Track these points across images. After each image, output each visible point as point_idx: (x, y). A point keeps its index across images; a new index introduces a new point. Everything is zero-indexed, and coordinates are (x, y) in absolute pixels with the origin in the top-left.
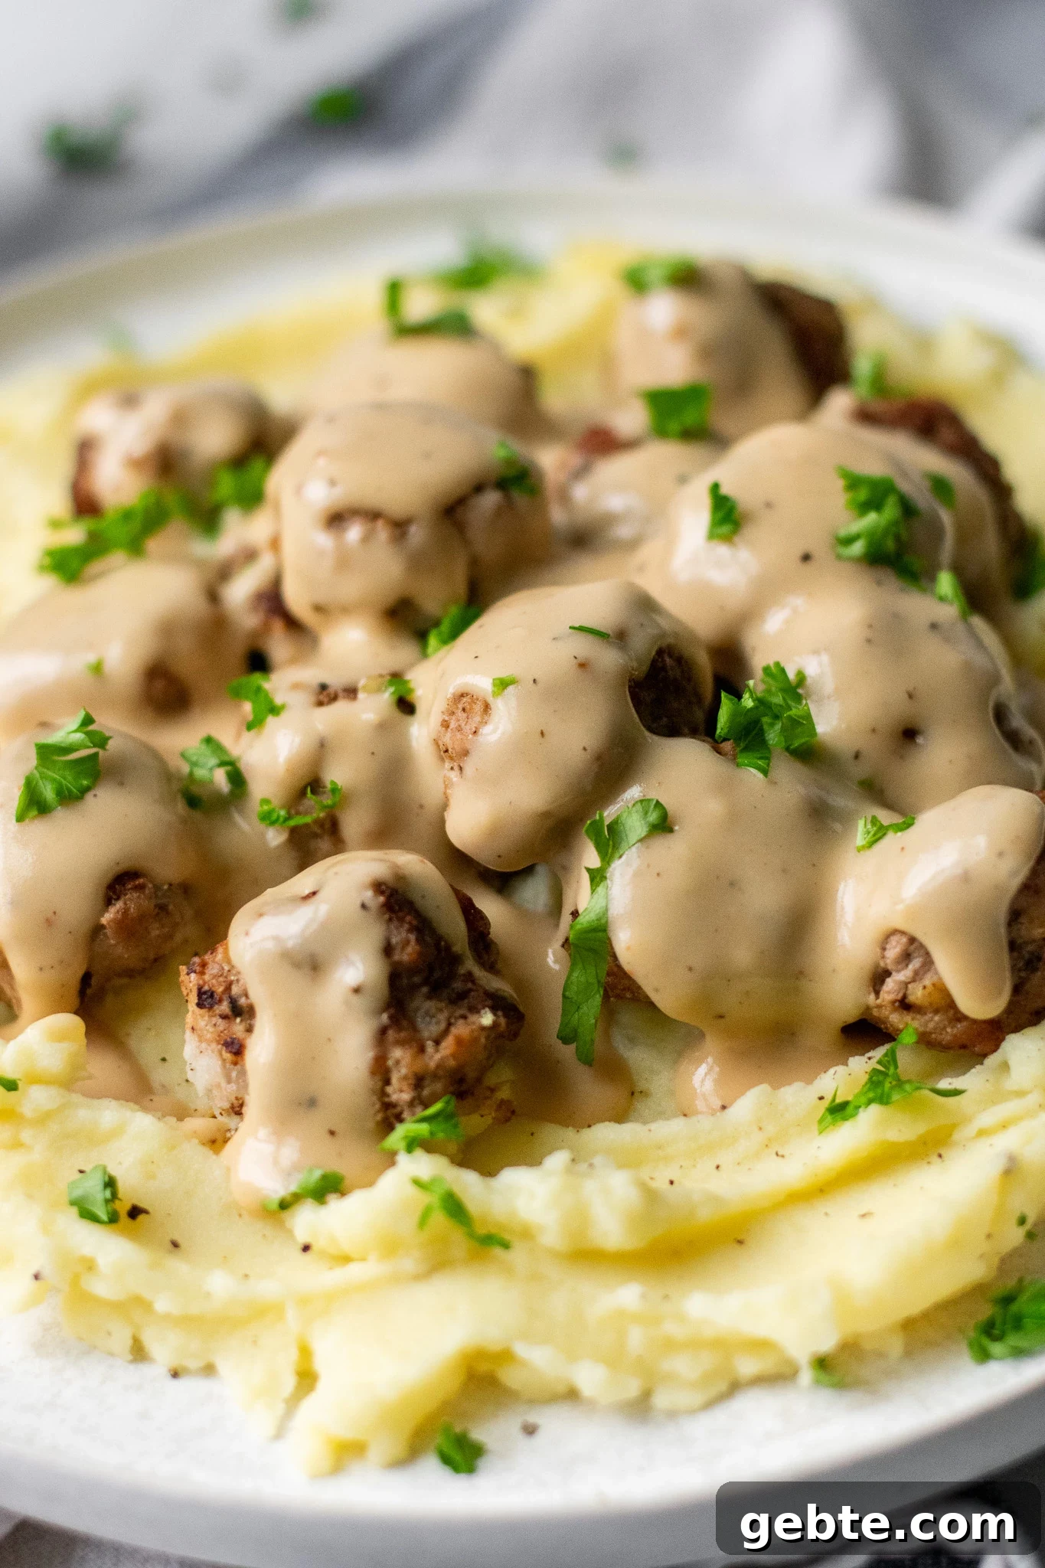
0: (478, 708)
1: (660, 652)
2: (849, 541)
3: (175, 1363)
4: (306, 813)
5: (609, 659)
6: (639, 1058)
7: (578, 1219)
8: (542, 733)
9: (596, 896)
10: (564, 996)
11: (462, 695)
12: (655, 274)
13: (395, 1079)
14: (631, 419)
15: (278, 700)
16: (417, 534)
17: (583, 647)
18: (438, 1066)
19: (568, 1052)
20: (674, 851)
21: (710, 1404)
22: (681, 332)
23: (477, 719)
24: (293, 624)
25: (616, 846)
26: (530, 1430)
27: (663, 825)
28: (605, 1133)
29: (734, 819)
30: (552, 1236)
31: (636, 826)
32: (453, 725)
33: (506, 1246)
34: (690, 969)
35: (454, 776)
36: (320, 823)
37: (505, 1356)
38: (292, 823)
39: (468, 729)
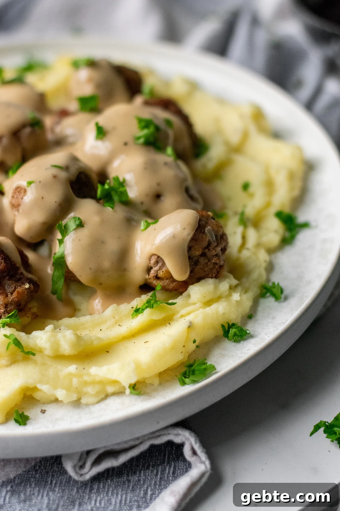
0: (23, 191)
1: (80, 173)
2: (138, 138)
5: (63, 175)
6: (77, 299)
7: (56, 345)
8: (42, 198)
9: (61, 248)
10: (52, 280)
11: (18, 187)
12: (82, 63)
14: (73, 106)
16: (5, 141)
17: (55, 171)
18: (12, 301)
19: (54, 297)
20: (84, 232)
21: (99, 402)
22: (90, 80)
23: (23, 194)
25: (66, 232)
26: (43, 412)
27: (81, 225)
28: (66, 321)
29: (103, 222)
30: (48, 352)
31: (72, 225)
32: (15, 197)
33: (34, 354)
34: (90, 269)
35: (16, 213)
37: (35, 389)
39: (20, 197)
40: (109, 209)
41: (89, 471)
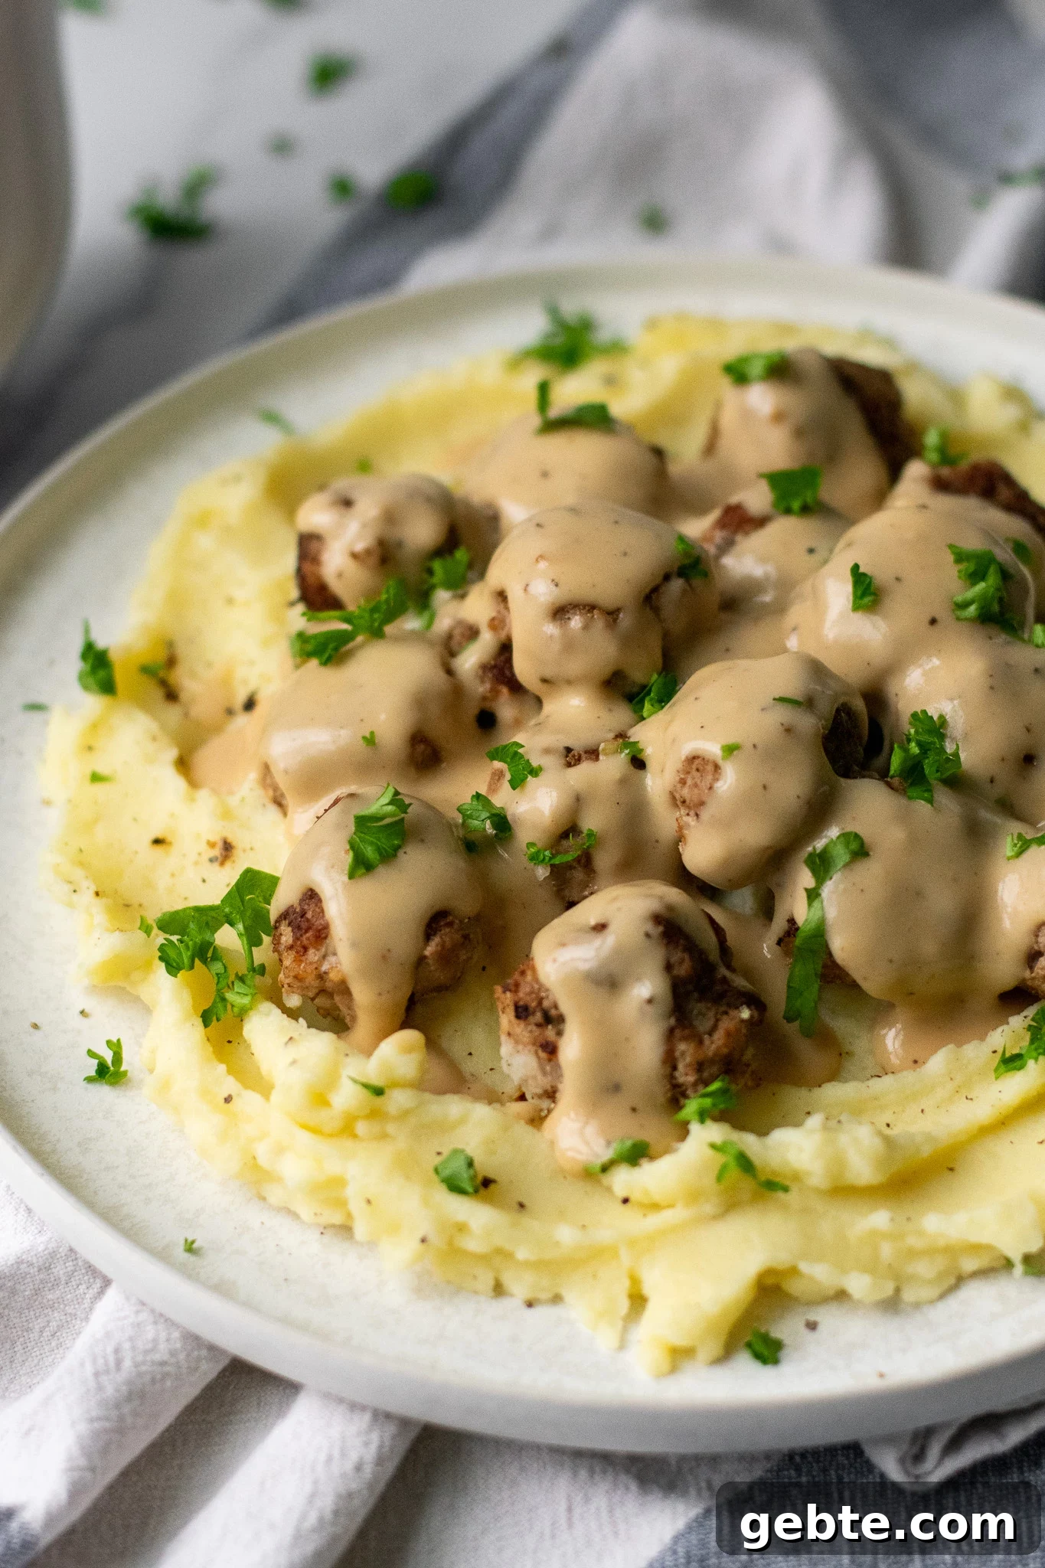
0: (710, 768)
1: (838, 711)
2: (964, 606)
3: (529, 1296)
4: (566, 852)
5: (808, 723)
6: (842, 1025)
7: (838, 1164)
8: (765, 787)
9: (813, 909)
10: (789, 987)
11: (694, 758)
12: (757, 368)
13: (681, 1066)
15: (535, 764)
16: (625, 620)
17: (784, 714)
18: (715, 1055)
19: (792, 1029)
20: (871, 872)
21: (942, 1296)
22: (779, 417)
23: (710, 777)
24: (516, 688)
25: (827, 870)
26: (812, 1326)
27: (860, 851)
28: (833, 1092)
29: (914, 842)
30: (817, 1178)
31: (841, 855)
32: (689, 782)
33: (786, 1189)
34: (891, 961)
35: (691, 820)
36: (578, 860)
37: (793, 1271)
38: (557, 861)
39: (704, 785)
40: (922, 807)
41: (936, 1467)
